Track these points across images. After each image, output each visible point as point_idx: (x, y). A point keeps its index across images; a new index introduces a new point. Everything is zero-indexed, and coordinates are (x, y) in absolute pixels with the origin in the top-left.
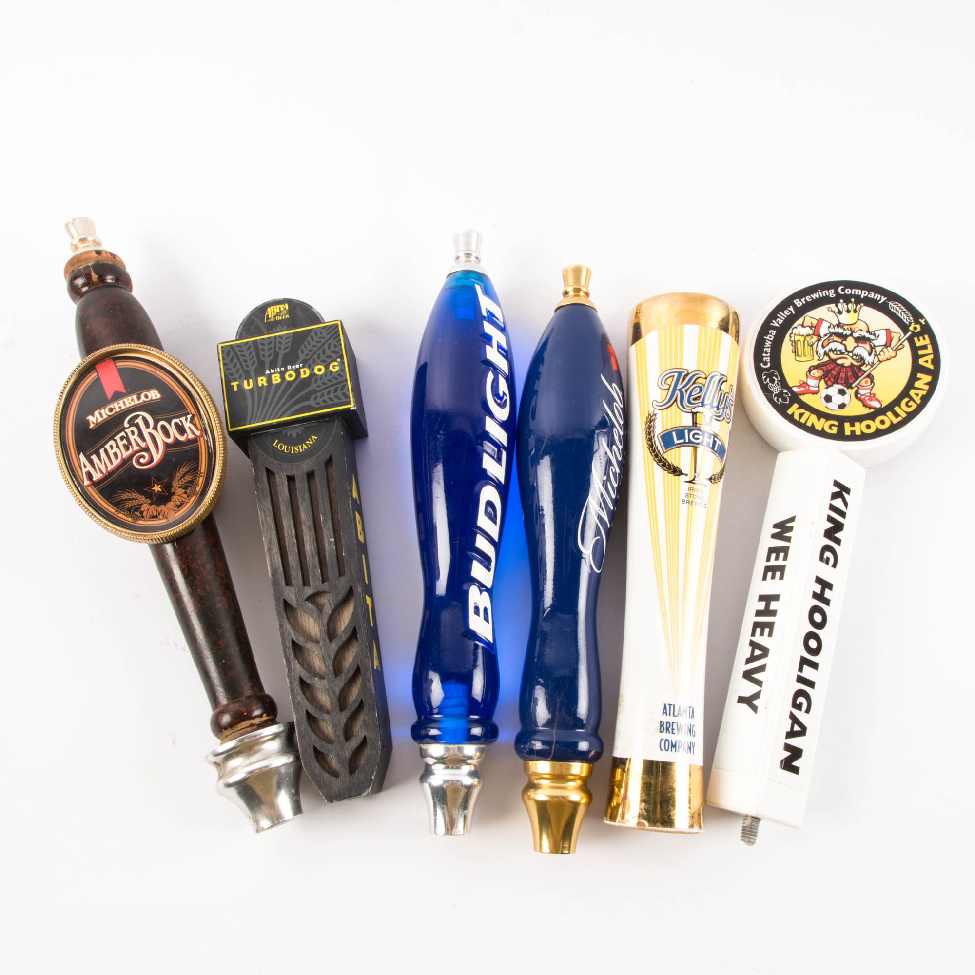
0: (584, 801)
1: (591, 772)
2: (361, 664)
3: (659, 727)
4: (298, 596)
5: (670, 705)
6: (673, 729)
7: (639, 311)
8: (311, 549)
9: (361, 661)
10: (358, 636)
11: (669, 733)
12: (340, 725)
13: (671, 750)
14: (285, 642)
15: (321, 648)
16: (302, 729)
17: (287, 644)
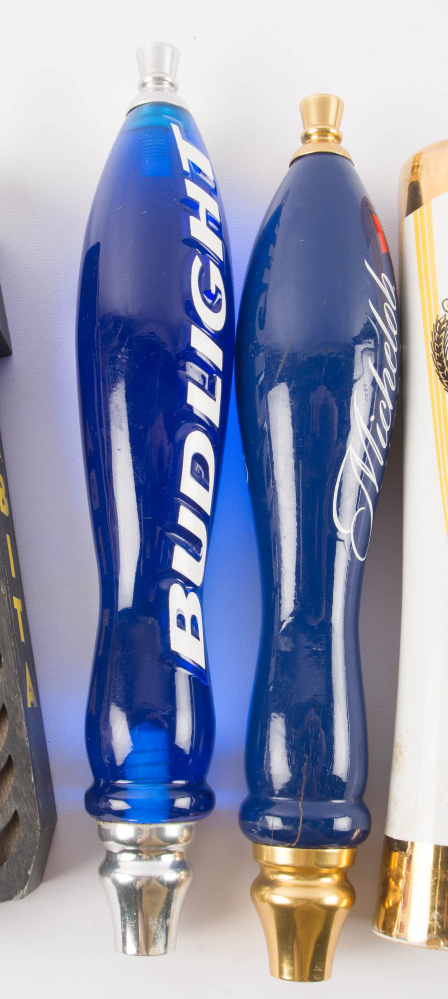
0: (345, 903)
1: (353, 859)
2: (8, 703)
7: (416, 164)
9: (8, 698)
10: (2, 660)
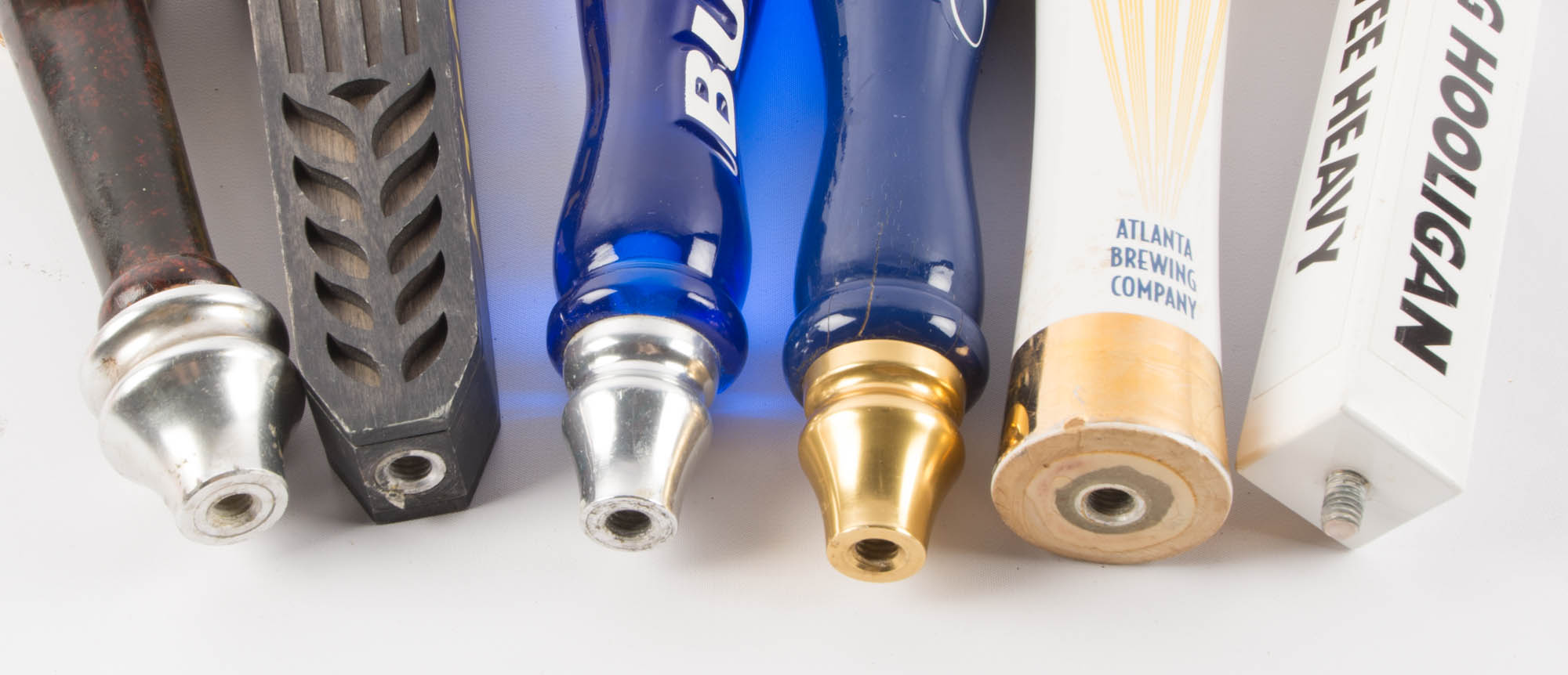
3: (1110, 258)
4: (313, 88)
5: (1134, 222)
6: (1141, 262)
8: (348, 14)
9: (444, 188)
10: (440, 147)
11: (1134, 266)
12: (390, 297)
13: (1140, 296)
14: (280, 162)
15: (357, 170)
16: (305, 305)
17: (284, 166)
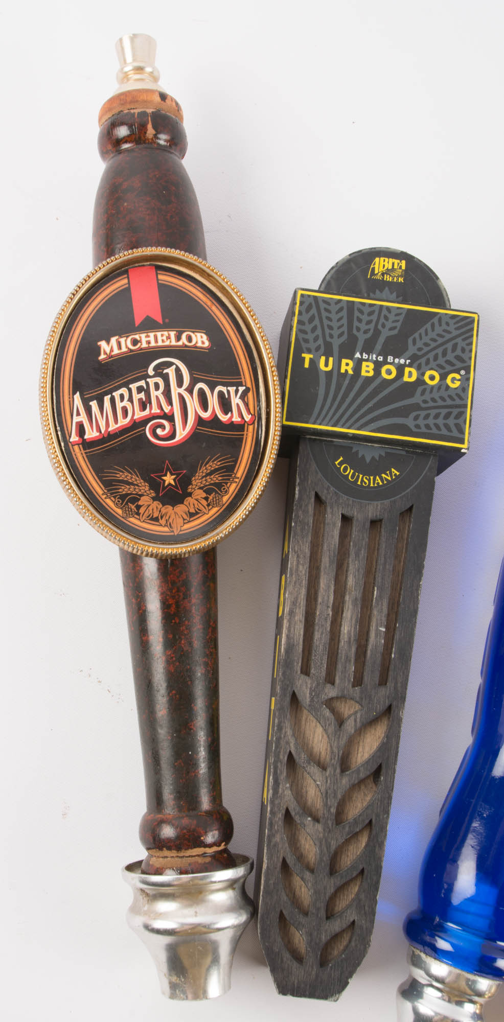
4: (313, 694)
8: (349, 632)
10: (382, 778)
12: (325, 893)
14: (280, 752)
15: (327, 778)
16: (271, 882)
17: (281, 757)
